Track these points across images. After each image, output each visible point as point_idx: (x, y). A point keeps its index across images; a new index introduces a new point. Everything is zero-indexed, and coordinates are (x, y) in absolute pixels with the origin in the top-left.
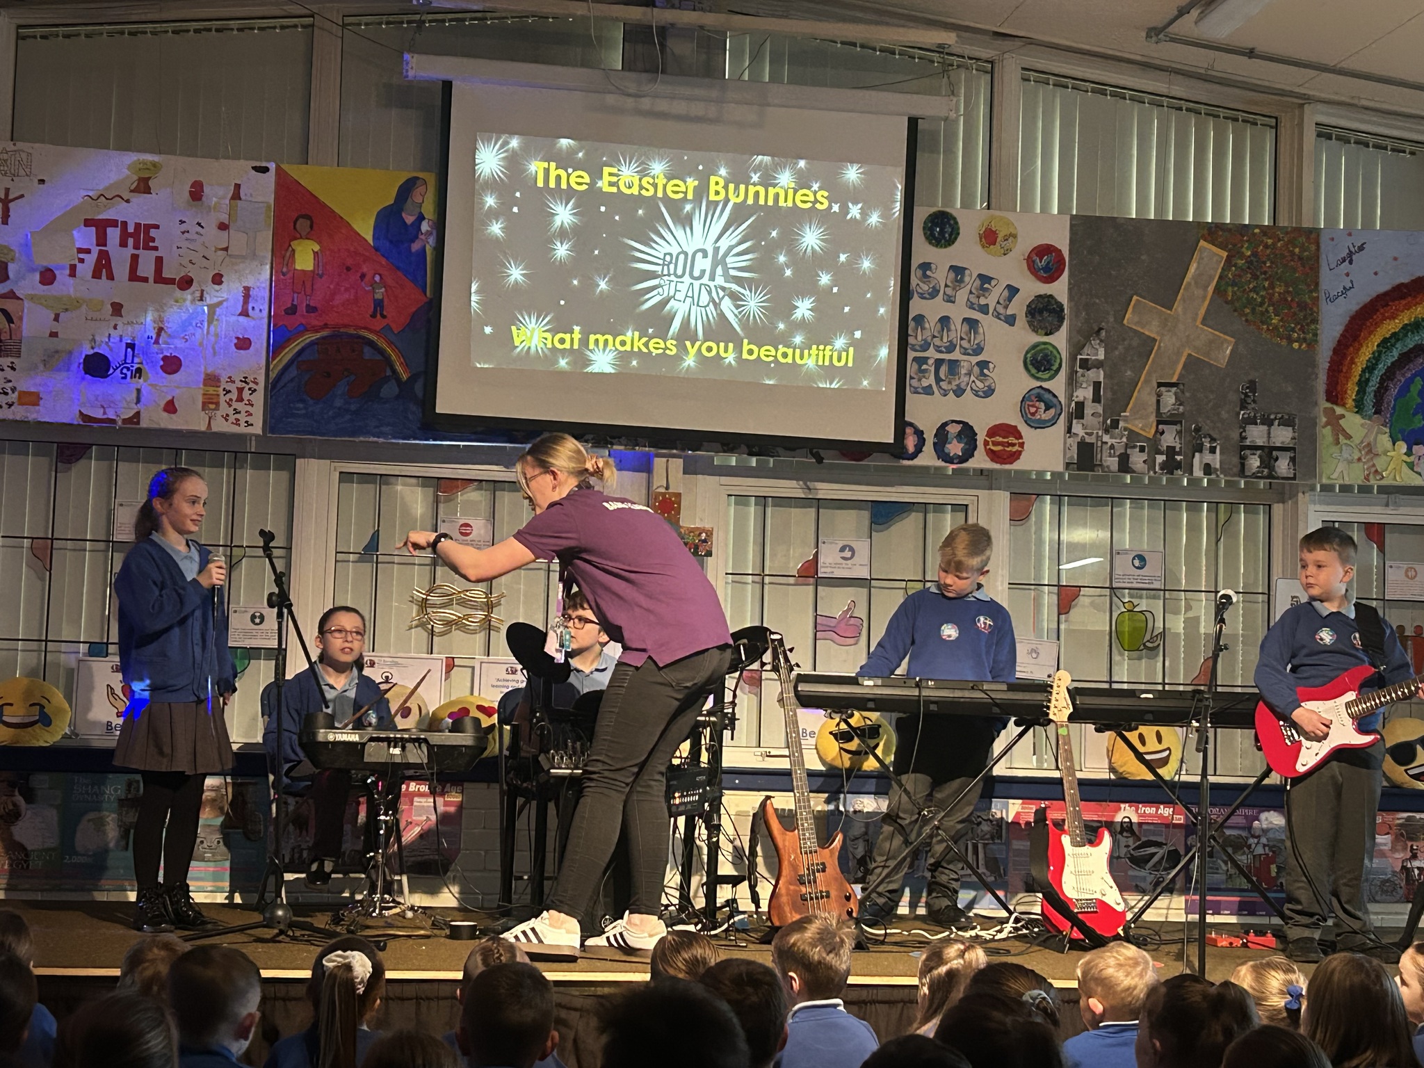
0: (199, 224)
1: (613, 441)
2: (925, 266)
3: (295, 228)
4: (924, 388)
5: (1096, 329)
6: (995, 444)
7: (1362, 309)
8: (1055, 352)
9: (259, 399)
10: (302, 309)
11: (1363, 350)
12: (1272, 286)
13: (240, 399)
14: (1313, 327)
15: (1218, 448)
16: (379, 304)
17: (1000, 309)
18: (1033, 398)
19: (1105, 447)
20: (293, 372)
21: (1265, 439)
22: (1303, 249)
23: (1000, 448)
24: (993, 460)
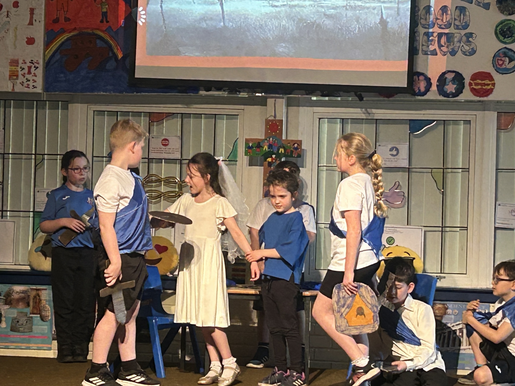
1: (241, 90)
4: (430, 51)
6: (477, 84)
9: (40, 72)
10: (62, 20)
13: (29, 73)
16: (105, 14)
20: (58, 57)
23: (479, 87)
24: (475, 95)
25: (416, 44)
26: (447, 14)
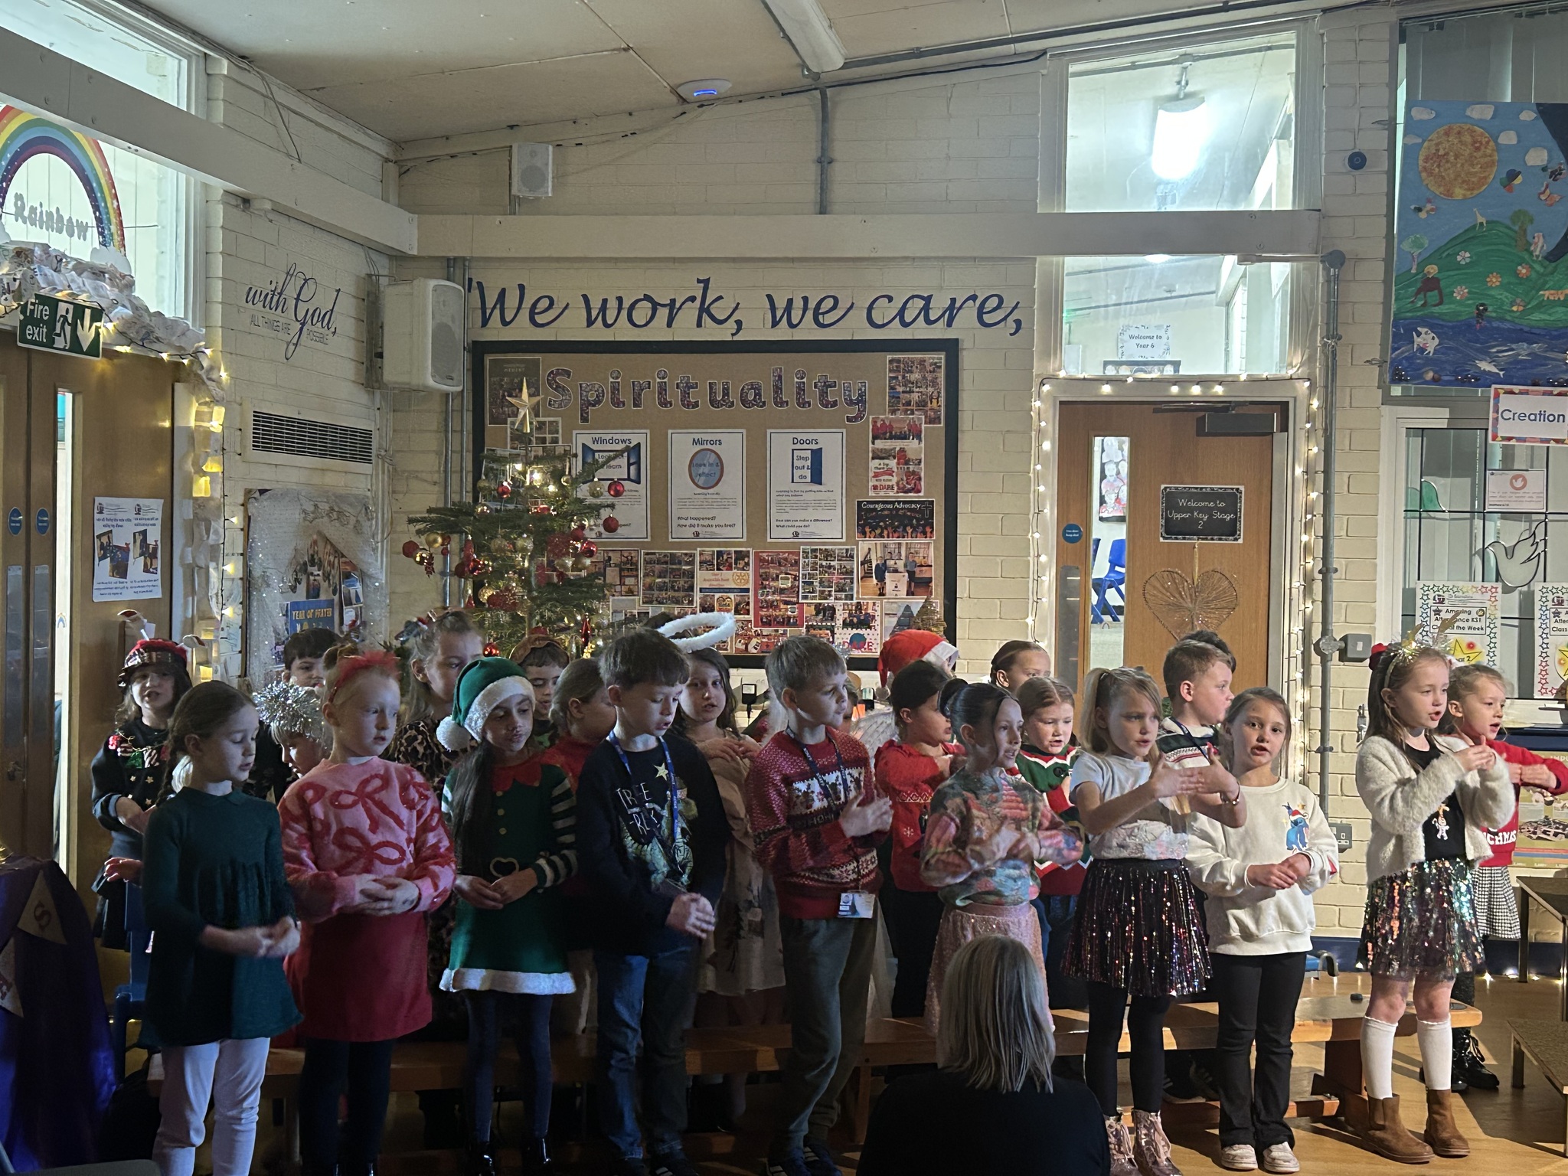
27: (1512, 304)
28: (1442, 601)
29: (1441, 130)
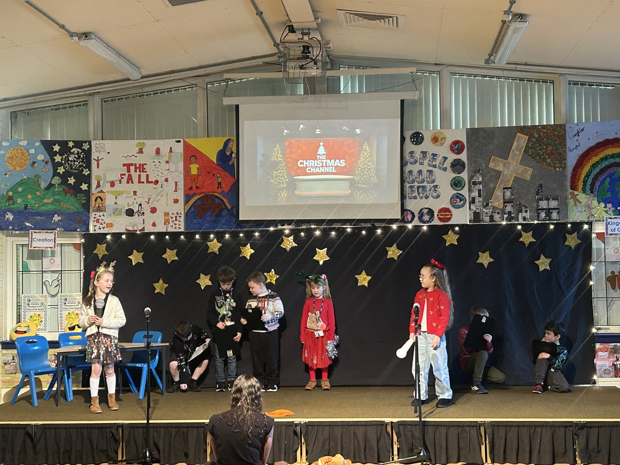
0: (159, 162)
1: (303, 224)
2: (412, 153)
3: (190, 160)
4: (413, 197)
5: (478, 170)
6: (441, 215)
7: (584, 153)
8: (463, 180)
9: (182, 219)
10: (194, 188)
11: (585, 169)
12: (547, 148)
13: (176, 220)
14: (564, 161)
15: (528, 210)
16: (220, 184)
17: (441, 165)
18: (455, 197)
19: (484, 213)
21: (547, 206)
22: (559, 132)
23: (443, 216)
24: (440, 221)
25: (404, 193)
26: (422, 175)
27: (36, 204)
28: (30, 301)
29: (12, 149)
